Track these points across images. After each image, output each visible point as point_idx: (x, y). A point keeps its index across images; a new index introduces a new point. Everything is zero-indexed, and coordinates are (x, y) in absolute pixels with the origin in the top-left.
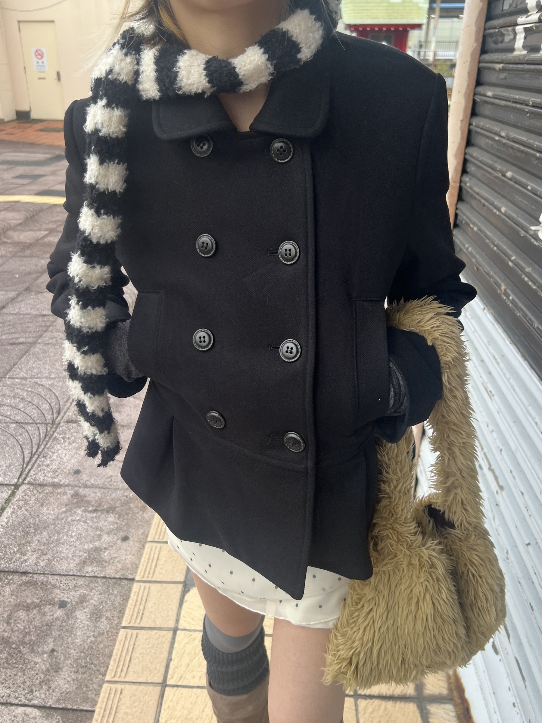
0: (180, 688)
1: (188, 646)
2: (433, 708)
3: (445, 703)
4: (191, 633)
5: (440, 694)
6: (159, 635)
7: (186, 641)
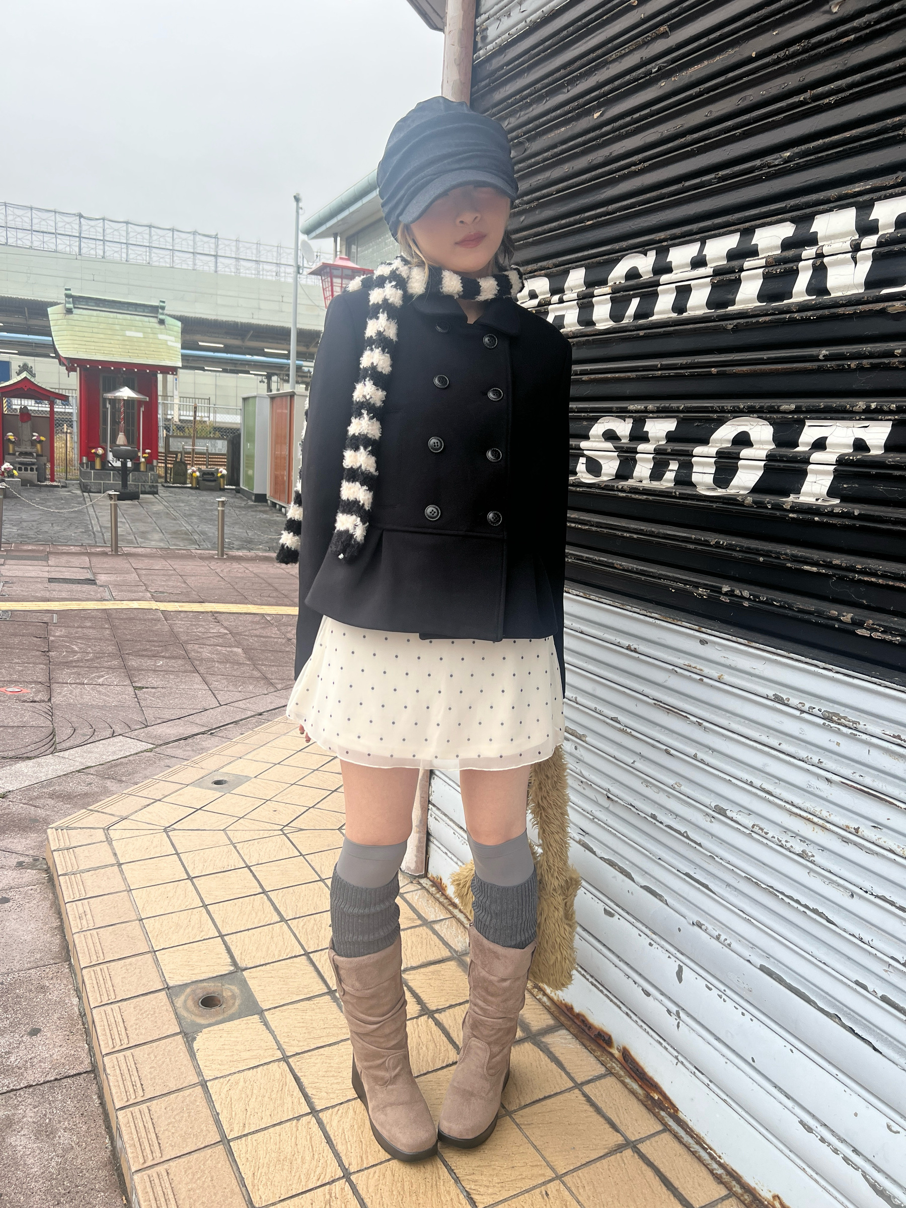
0: (250, 1137)
1: (230, 1092)
2: (548, 1039)
3: (557, 1031)
4: (227, 1079)
5: (547, 1026)
6: (184, 1097)
7: (226, 1088)
